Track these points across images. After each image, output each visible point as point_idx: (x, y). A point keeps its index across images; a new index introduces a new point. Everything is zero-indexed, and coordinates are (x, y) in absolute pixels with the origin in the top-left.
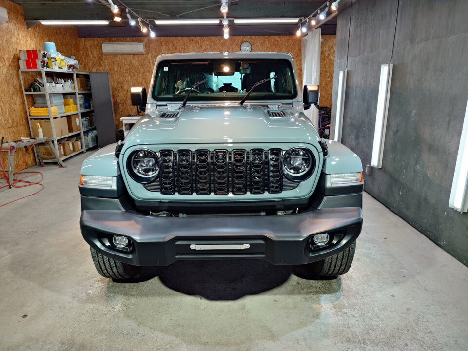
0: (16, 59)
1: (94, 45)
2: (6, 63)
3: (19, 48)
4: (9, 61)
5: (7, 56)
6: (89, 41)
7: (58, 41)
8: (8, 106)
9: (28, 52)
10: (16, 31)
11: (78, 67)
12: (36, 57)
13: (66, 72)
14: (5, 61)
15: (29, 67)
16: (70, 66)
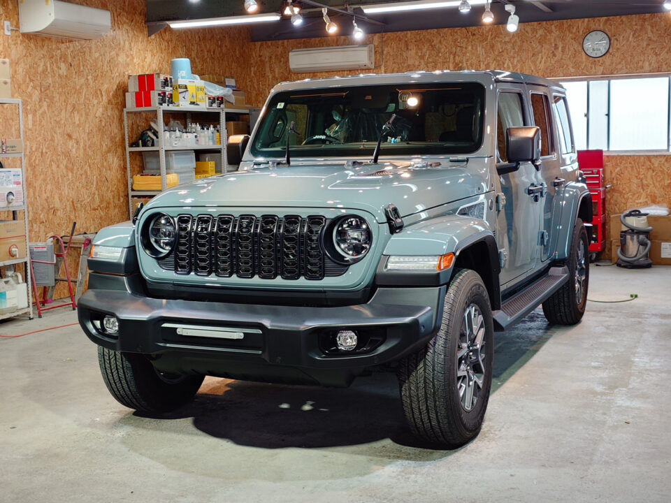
0: (121, 90)
1: (276, 55)
2: (104, 98)
3: (130, 72)
4: (108, 96)
5: (106, 86)
6: (268, 47)
7: (206, 53)
8: (96, 172)
9: (141, 78)
10: (127, 43)
11: (232, 99)
12: (152, 87)
13: (206, 110)
14: (102, 96)
15: (139, 104)
16: (213, 100)
